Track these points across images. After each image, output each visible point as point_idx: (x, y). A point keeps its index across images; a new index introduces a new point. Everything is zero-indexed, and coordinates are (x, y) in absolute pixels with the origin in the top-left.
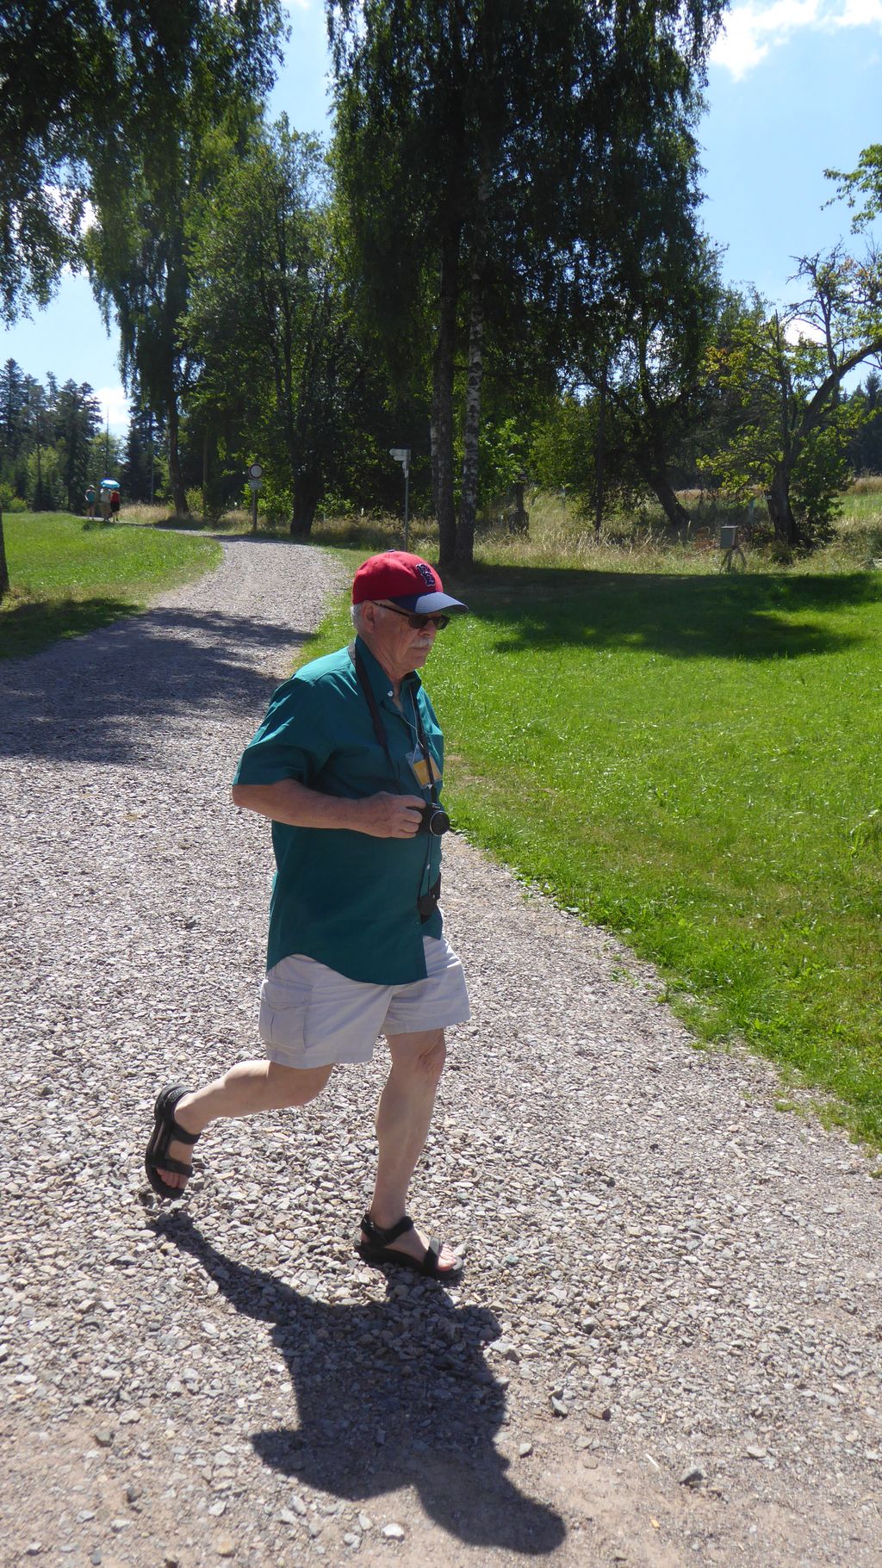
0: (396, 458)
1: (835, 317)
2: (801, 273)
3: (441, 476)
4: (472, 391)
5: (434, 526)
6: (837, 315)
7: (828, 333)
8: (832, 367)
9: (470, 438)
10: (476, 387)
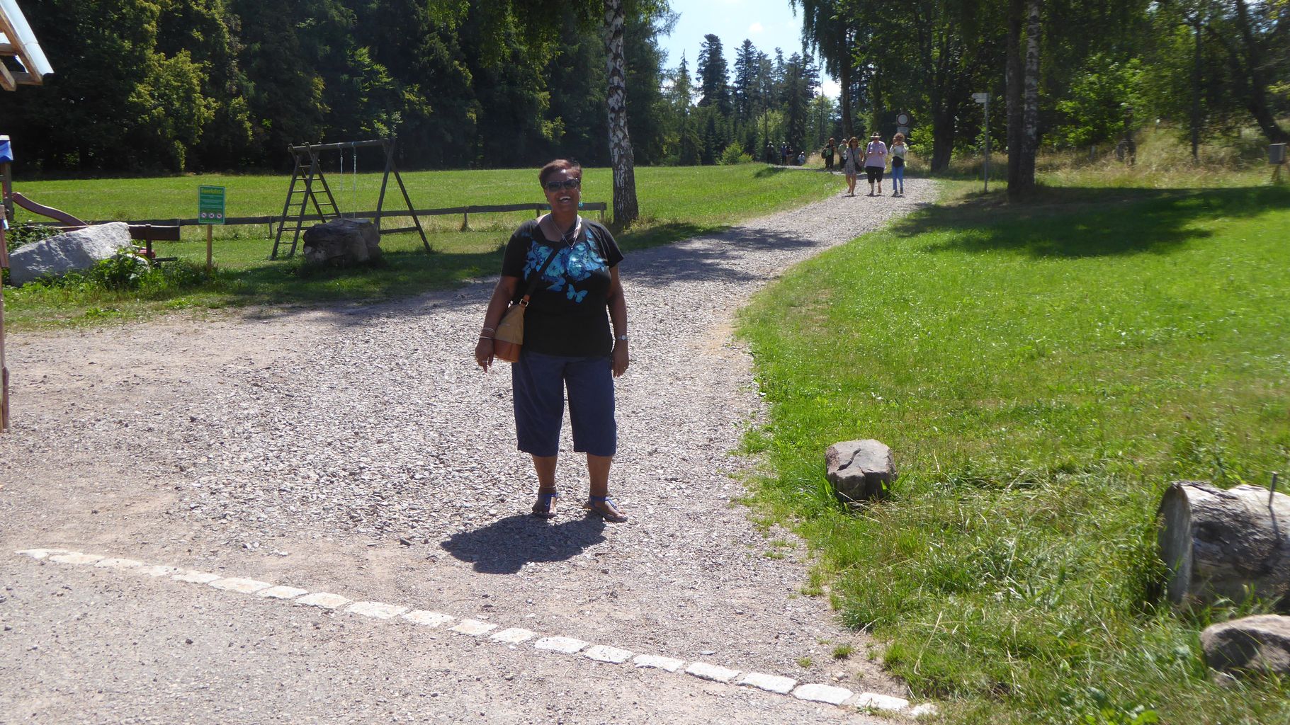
0: (977, 101)
4: (1030, 40)
9: (1029, 80)
10: (1035, 36)
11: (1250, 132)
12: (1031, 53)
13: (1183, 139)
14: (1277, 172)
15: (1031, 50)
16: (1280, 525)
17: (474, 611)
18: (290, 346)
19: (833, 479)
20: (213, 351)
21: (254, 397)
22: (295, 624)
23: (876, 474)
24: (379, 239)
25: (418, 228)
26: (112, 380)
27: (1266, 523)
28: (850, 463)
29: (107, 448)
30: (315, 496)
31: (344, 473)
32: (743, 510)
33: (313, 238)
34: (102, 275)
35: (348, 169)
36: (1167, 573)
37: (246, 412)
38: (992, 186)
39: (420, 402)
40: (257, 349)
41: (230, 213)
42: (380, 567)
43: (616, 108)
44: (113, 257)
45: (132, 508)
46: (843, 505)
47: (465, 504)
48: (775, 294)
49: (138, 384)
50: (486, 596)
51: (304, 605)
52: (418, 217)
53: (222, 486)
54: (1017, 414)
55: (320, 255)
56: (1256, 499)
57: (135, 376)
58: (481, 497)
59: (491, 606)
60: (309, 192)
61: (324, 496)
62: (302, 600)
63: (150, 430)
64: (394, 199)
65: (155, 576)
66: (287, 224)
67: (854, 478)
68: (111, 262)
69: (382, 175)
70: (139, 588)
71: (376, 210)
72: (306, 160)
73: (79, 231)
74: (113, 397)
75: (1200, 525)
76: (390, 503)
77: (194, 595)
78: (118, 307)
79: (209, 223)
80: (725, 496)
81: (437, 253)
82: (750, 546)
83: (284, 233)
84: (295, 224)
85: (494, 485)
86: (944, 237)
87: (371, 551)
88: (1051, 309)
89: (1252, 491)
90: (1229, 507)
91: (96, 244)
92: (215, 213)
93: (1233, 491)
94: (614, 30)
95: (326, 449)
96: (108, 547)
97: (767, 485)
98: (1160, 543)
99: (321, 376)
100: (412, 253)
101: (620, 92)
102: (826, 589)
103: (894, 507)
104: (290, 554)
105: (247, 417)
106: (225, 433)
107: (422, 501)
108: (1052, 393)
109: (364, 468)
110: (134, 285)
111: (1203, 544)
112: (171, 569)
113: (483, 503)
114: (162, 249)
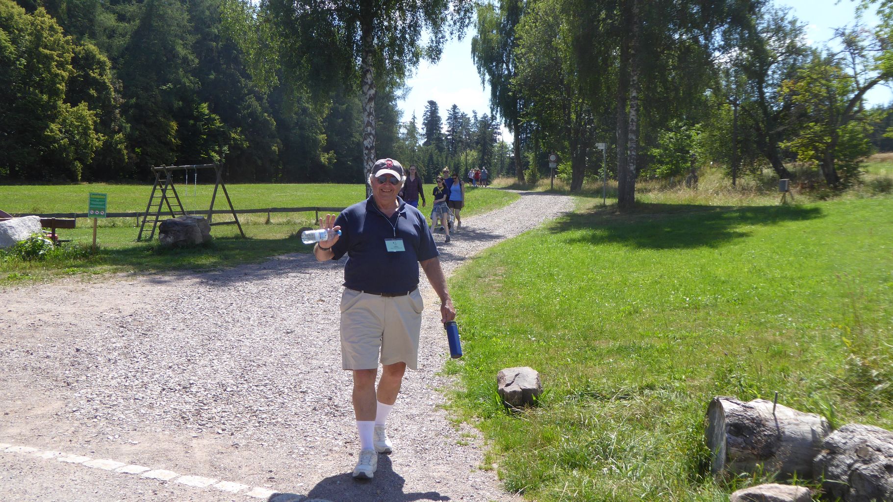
0: (599, 148)
2: (836, 36)
4: (632, 111)
6: (859, 58)
8: (859, 88)
9: (631, 136)
10: (634, 109)
11: (768, 171)
12: (632, 119)
13: (727, 174)
14: (784, 197)
15: (632, 117)
16: (780, 425)
17: (263, 481)
18: (147, 300)
19: (502, 393)
20: (94, 303)
21: (121, 335)
22: (140, 491)
23: (529, 389)
24: (210, 230)
25: (237, 222)
26: (23, 322)
27: (772, 424)
28: (513, 382)
29: (17, 370)
30: (158, 403)
31: (178, 388)
32: (443, 412)
33: (166, 228)
34: (21, 251)
35: (191, 181)
36: (711, 455)
37: (114, 345)
38: (609, 202)
39: (233, 339)
40: (124, 302)
41: (110, 210)
42: (201, 452)
43: (369, 147)
44: (28, 239)
45: (32, 411)
46: (508, 410)
47: (260, 408)
48: (469, 270)
49: (41, 326)
50: (271, 471)
51: (147, 478)
52: (237, 215)
53: (95, 396)
54: (620, 350)
55: (170, 240)
56: (765, 408)
57: (39, 320)
58: (271, 403)
59: (273, 478)
60: (164, 197)
61: (165, 403)
62: (146, 475)
63: (48, 357)
64: (221, 202)
65: (46, 458)
66: (149, 218)
67: (515, 392)
68: (27, 243)
69: (213, 186)
70: (34, 467)
71: (209, 209)
72: (163, 176)
73: (5, 222)
74: (24, 335)
75: (731, 425)
76: (209, 407)
77: (72, 471)
78: (30, 273)
79: (96, 217)
80: (432, 403)
81: (249, 238)
82: (447, 437)
83: (146, 224)
84: (154, 218)
85: (280, 395)
86: (578, 234)
87: (195, 441)
88: (643, 282)
89: (763, 403)
90: (748, 414)
91: (17, 230)
92: (100, 211)
93: (751, 403)
94: (368, 97)
95: (168, 370)
96: (14, 438)
97: (459, 396)
98: (706, 436)
99: (167, 321)
100: (233, 238)
101: (371, 137)
102: (495, 466)
103: (539, 412)
104: (140, 443)
105: (114, 349)
106: (99, 359)
107: (231, 406)
108: (642, 337)
109: (193, 384)
110: (42, 258)
111: (733, 438)
112: (57, 453)
113: (272, 408)
114: (62, 234)
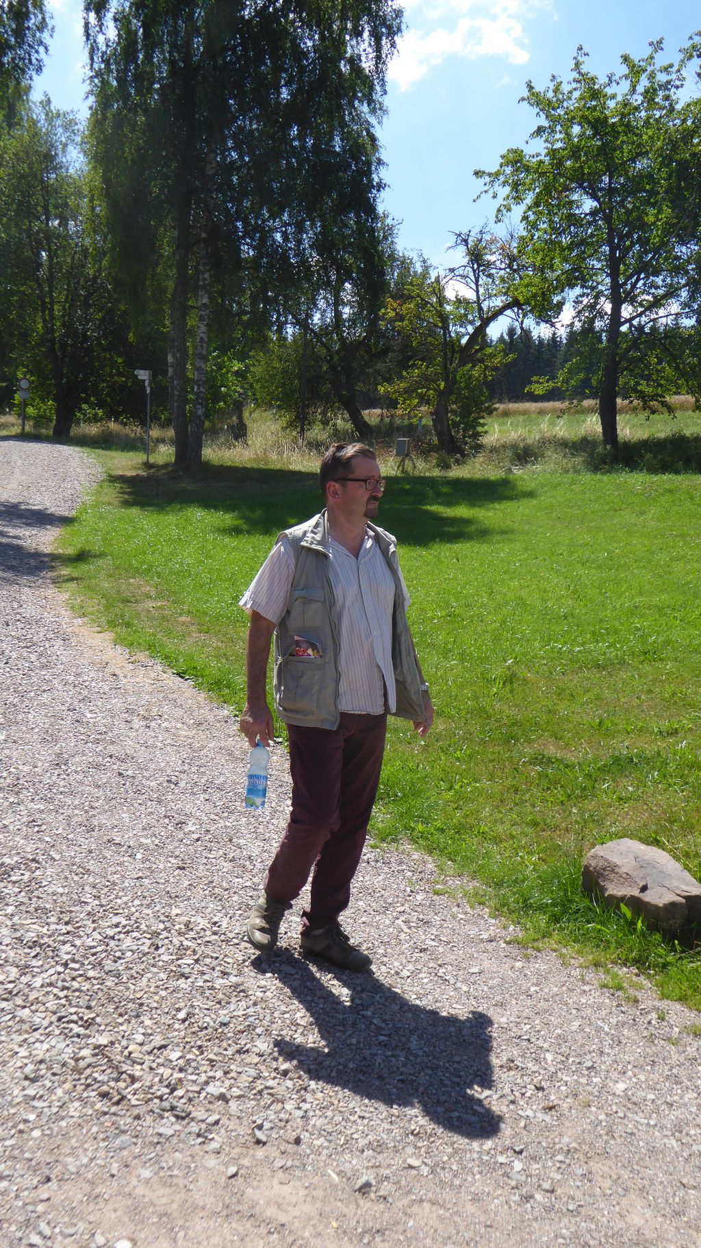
0: (140, 377)
1: (483, 280)
2: (457, 245)
3: (176, 393)
4: (201, 326)
5: (171, 433)
6: (484, 278)
7: (477, 291)
8: (481, 318)
9: (200, 363)
10: (205, 323)
12: (202, 338)
13: (291, 425)
14: (403, 461)
15: (202, 335)
19: (638, 905)
23: (697, 896)
28: (647, 880)
